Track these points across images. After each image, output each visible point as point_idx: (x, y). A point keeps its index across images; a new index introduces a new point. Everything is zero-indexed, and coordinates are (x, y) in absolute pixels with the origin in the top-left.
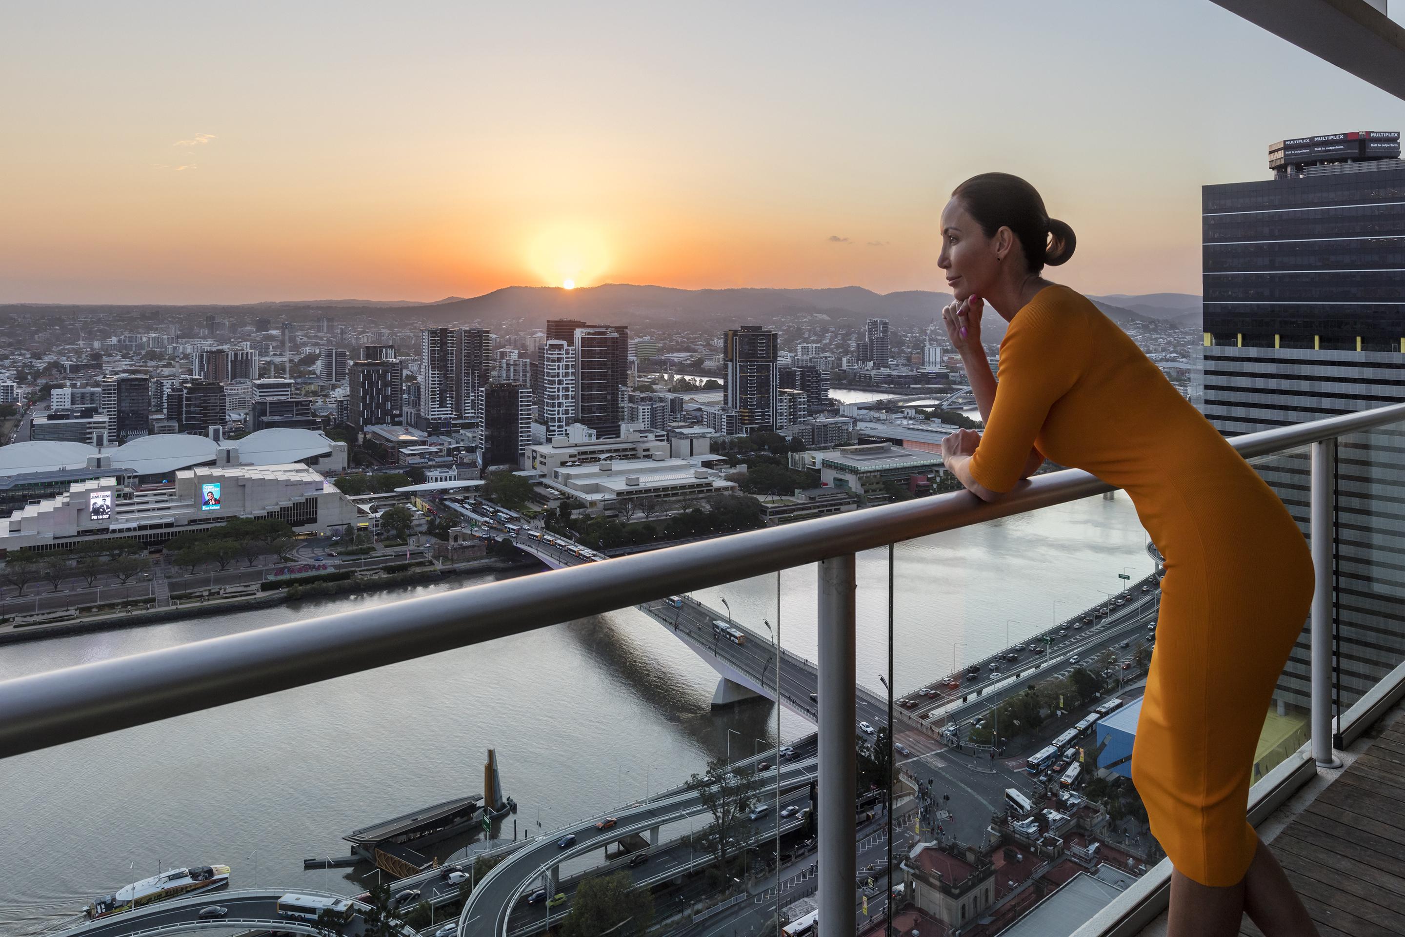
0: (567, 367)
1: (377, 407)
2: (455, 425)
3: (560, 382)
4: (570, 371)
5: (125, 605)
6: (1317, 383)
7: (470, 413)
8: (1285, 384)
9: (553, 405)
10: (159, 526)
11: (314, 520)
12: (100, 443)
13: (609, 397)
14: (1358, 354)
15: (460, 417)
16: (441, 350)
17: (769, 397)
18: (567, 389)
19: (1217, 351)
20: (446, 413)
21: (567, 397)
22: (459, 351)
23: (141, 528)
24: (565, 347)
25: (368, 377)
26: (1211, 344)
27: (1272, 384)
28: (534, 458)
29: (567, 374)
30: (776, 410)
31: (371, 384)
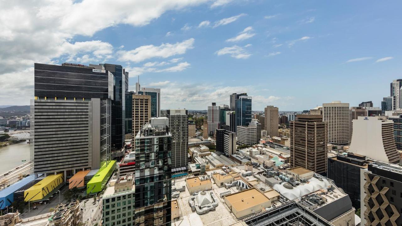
6: (65, 107)
8: (58, 107)
14: (75, 101)
19: (39, 100)
26: (37, 99)
27: (54, 107)
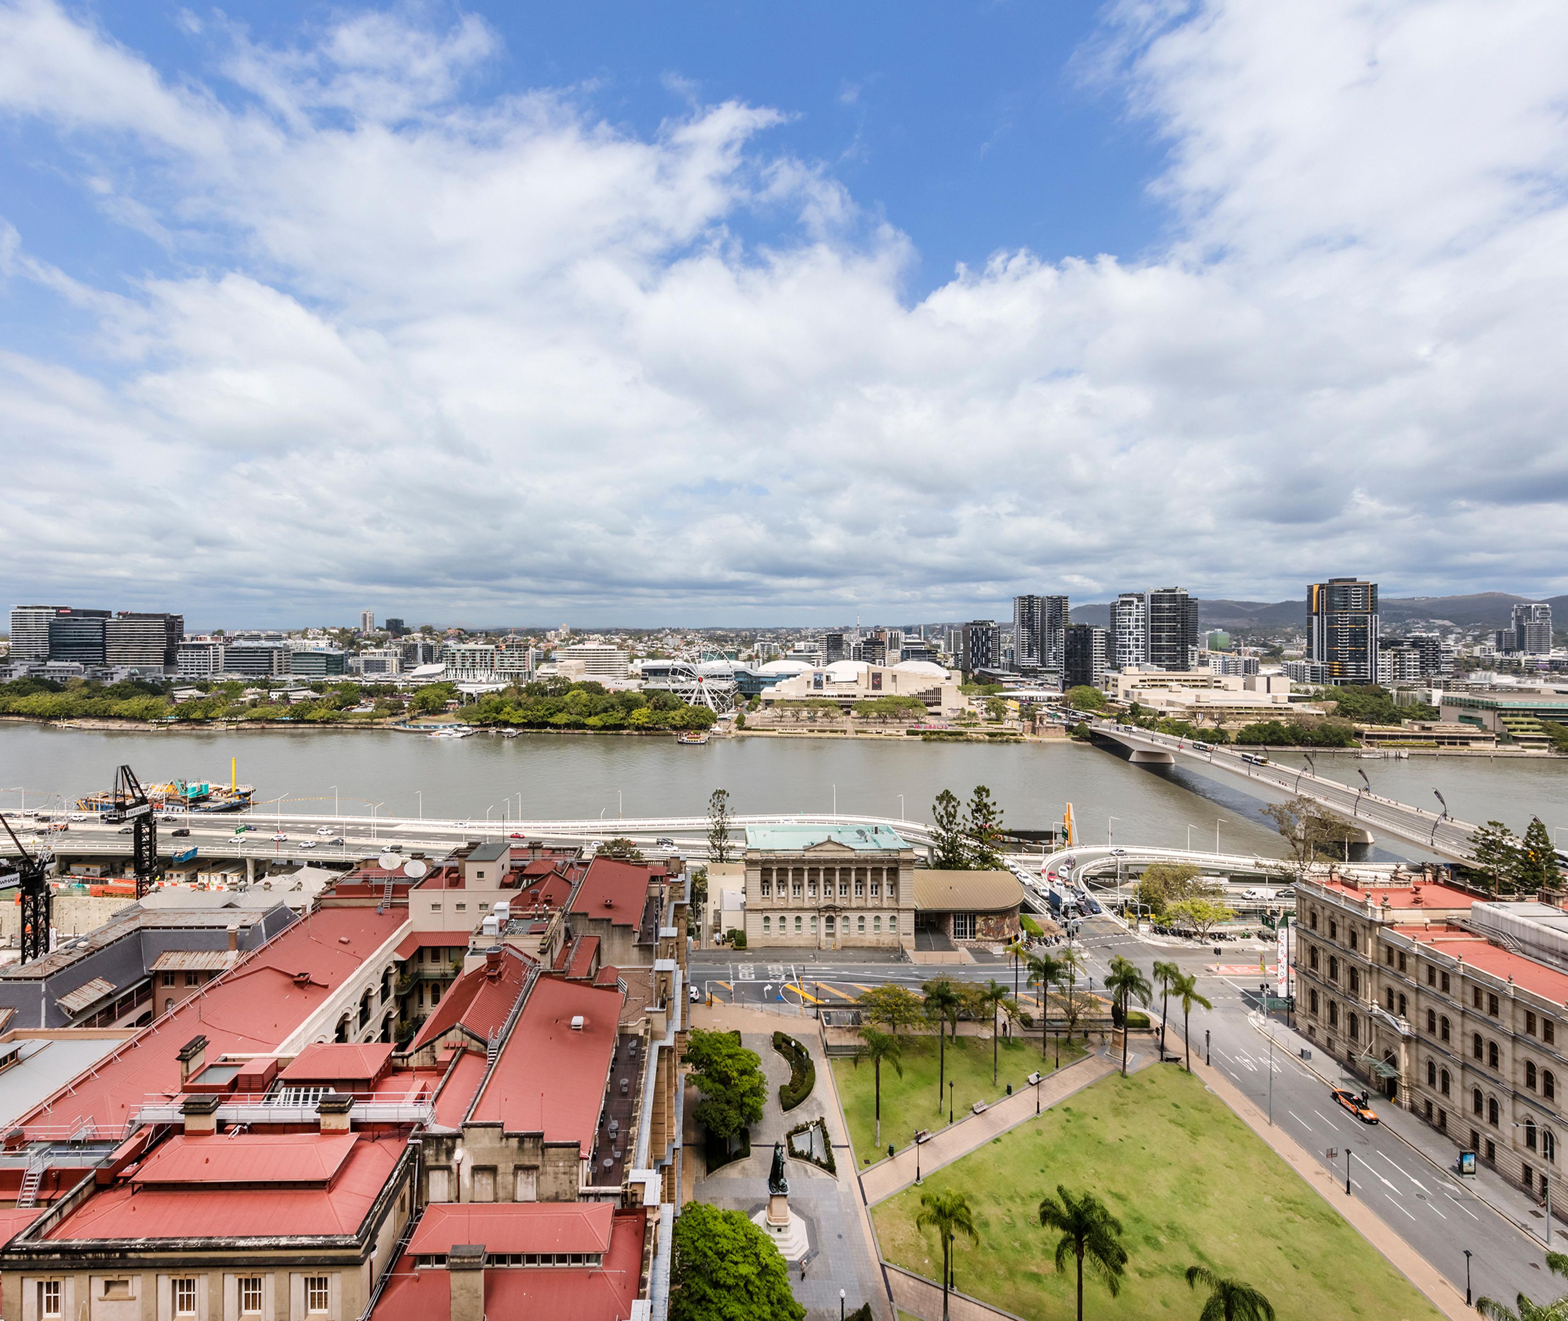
0: (1137, 620)
1: (982, 656)
2: (1040, 672)
3: (1130, 633)
4: (1140, 623)
5: (831, 731)
7: (1052, 663)
9: (1124, 653)
10: (848, 696)
11: (939, 704)
12: (818, 665)
13: (1179, 649)
15: (1044, 666)
16: (1029, 612)
17: (1366, 650)
18: (1137, 640)
20: (1033, 662)
21: (1137, 647)
22: (1043, 614)
23: (840, 696)
24: (1136, 603)
25: (975, 633)
28: (1107, 682)
29: (1137, 627)
30: (1376, 665)
31: (977, 638)
